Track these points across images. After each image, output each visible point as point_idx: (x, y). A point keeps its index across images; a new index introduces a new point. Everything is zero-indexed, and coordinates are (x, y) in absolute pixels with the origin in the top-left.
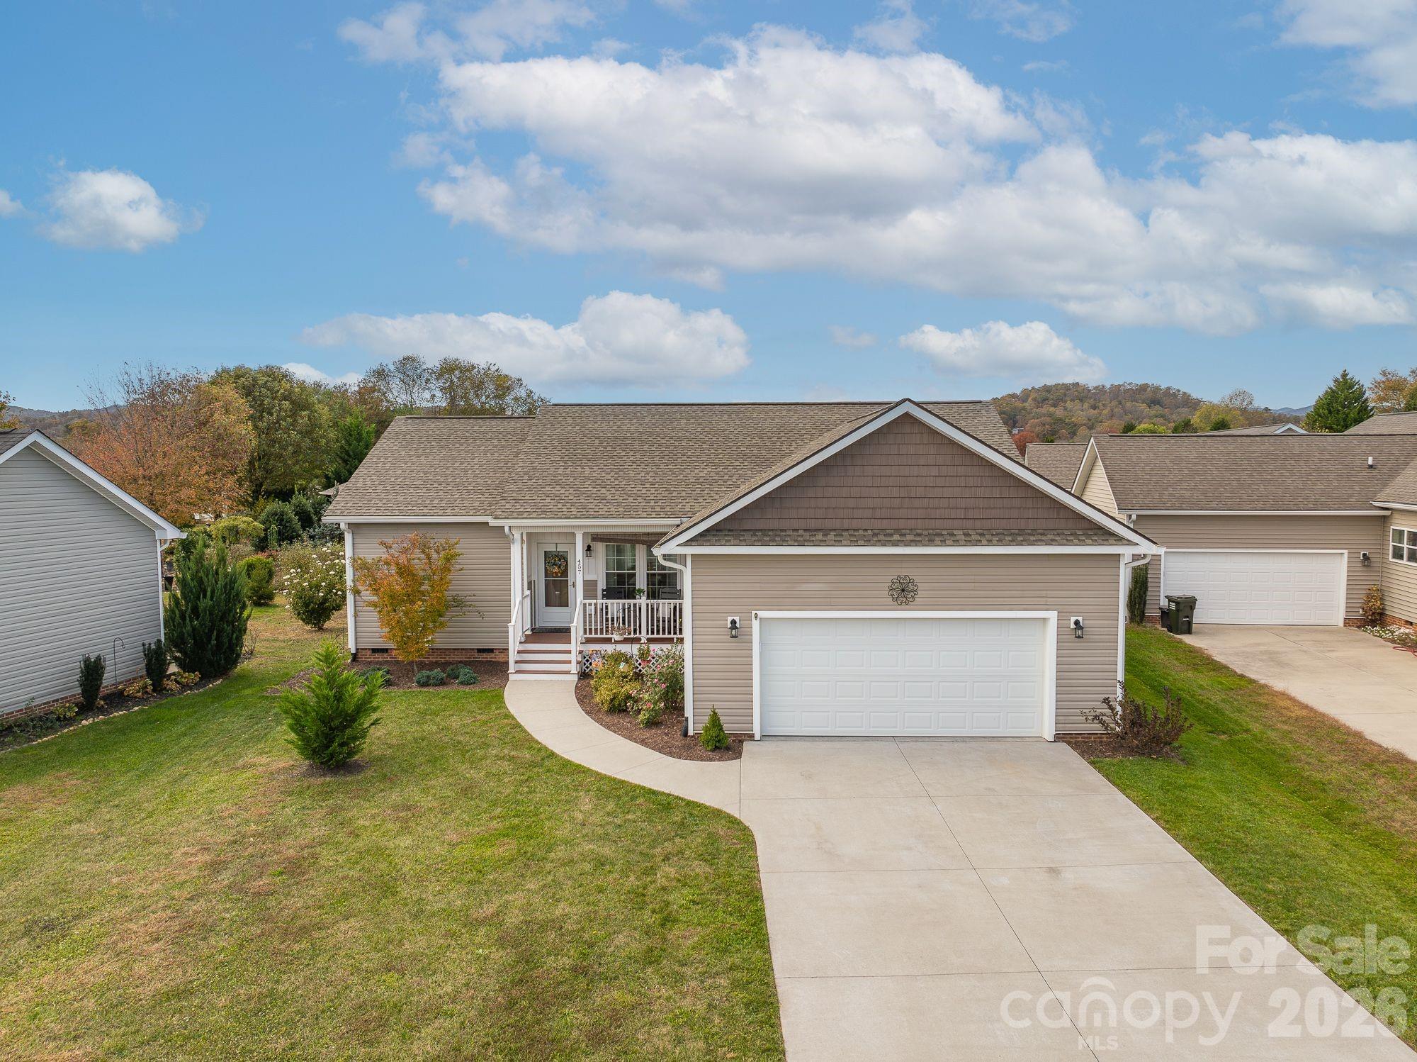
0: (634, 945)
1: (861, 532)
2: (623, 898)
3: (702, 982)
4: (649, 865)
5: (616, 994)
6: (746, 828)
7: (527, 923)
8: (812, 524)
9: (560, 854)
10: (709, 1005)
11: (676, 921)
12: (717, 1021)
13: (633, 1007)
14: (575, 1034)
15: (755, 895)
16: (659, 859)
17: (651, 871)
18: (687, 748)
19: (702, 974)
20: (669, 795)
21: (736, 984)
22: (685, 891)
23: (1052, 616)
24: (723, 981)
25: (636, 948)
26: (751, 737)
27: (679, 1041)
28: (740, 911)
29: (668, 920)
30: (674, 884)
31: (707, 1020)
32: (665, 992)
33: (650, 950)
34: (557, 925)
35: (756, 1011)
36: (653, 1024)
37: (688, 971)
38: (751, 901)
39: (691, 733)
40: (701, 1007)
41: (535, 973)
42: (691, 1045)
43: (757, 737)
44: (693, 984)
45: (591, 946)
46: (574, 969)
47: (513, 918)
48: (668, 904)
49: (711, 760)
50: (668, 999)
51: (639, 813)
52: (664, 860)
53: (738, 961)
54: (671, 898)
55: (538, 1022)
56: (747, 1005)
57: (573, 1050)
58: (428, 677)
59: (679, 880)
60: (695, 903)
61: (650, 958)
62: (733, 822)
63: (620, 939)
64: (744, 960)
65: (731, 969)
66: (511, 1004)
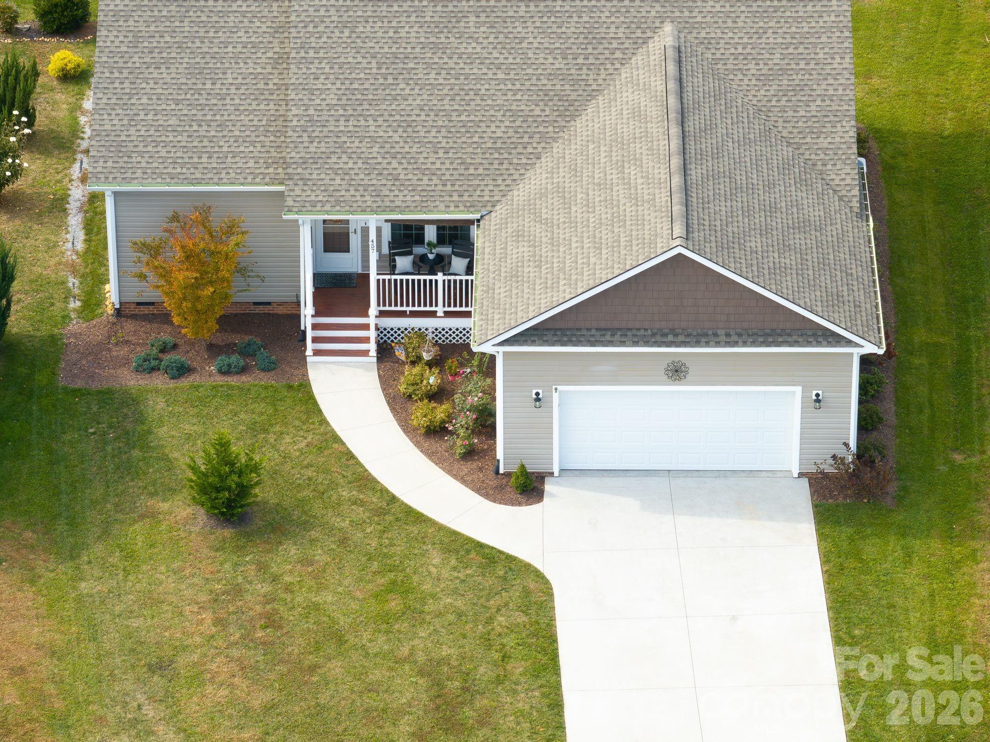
0: (490, 673)
1: (642, 332)
2: (478, 642)
3: (527, 694)
4: (488, 615)
5: (486, 701)
6: (547, 582)
7: (430, 660)
8: (603, 325)
9: (432, 607)
10: (531, 706)
11: (510, 657)
12: (535, 714)
13: (496, 708)
14: (471, 721)
15: (553, 639)
16: (494, 610)
17: (490, 620)
18: (500, 488)
19: (526, 690)
20: (493, 548)
21: (544, 695)
22: (513, 636)
23: (798, 390)
24: (537, 694)
25: (492, 675)
26: (552, 474)
27: (518, 724)
28: (545, 651)
29: (505, 657)
30: (505, 630)
31: (531, 714)
32: (509, 699)
33: (498, 676)
34: (445, 661)
35: (553, 709)
36: (506, 716)
37: (519, 688)
38: (551, 643)
39: (501, 471)
40: (527, 707)
41: (444, 691)
42: (524, 725)
43: (556, 474)
44: (522, 695)
45: (468, 674)
46: (463, 688)
47: (421, 657)
48: (504, 645)
49: (520, 504)
50: (511, 704)
51: (474, 568)
52: (497, 612)
53: (544, 683)
54: (505, 641)
55: (453, 716)
56: (549, 706)
57: (472, 728)
58: (229, 365)
59: (508, 628)
60: (519, 645)
61: (499, 681)
62: (539, 576)
63: (482, 670)
64: (548, 682)
65: (540, 687)
66: (438, 708)
